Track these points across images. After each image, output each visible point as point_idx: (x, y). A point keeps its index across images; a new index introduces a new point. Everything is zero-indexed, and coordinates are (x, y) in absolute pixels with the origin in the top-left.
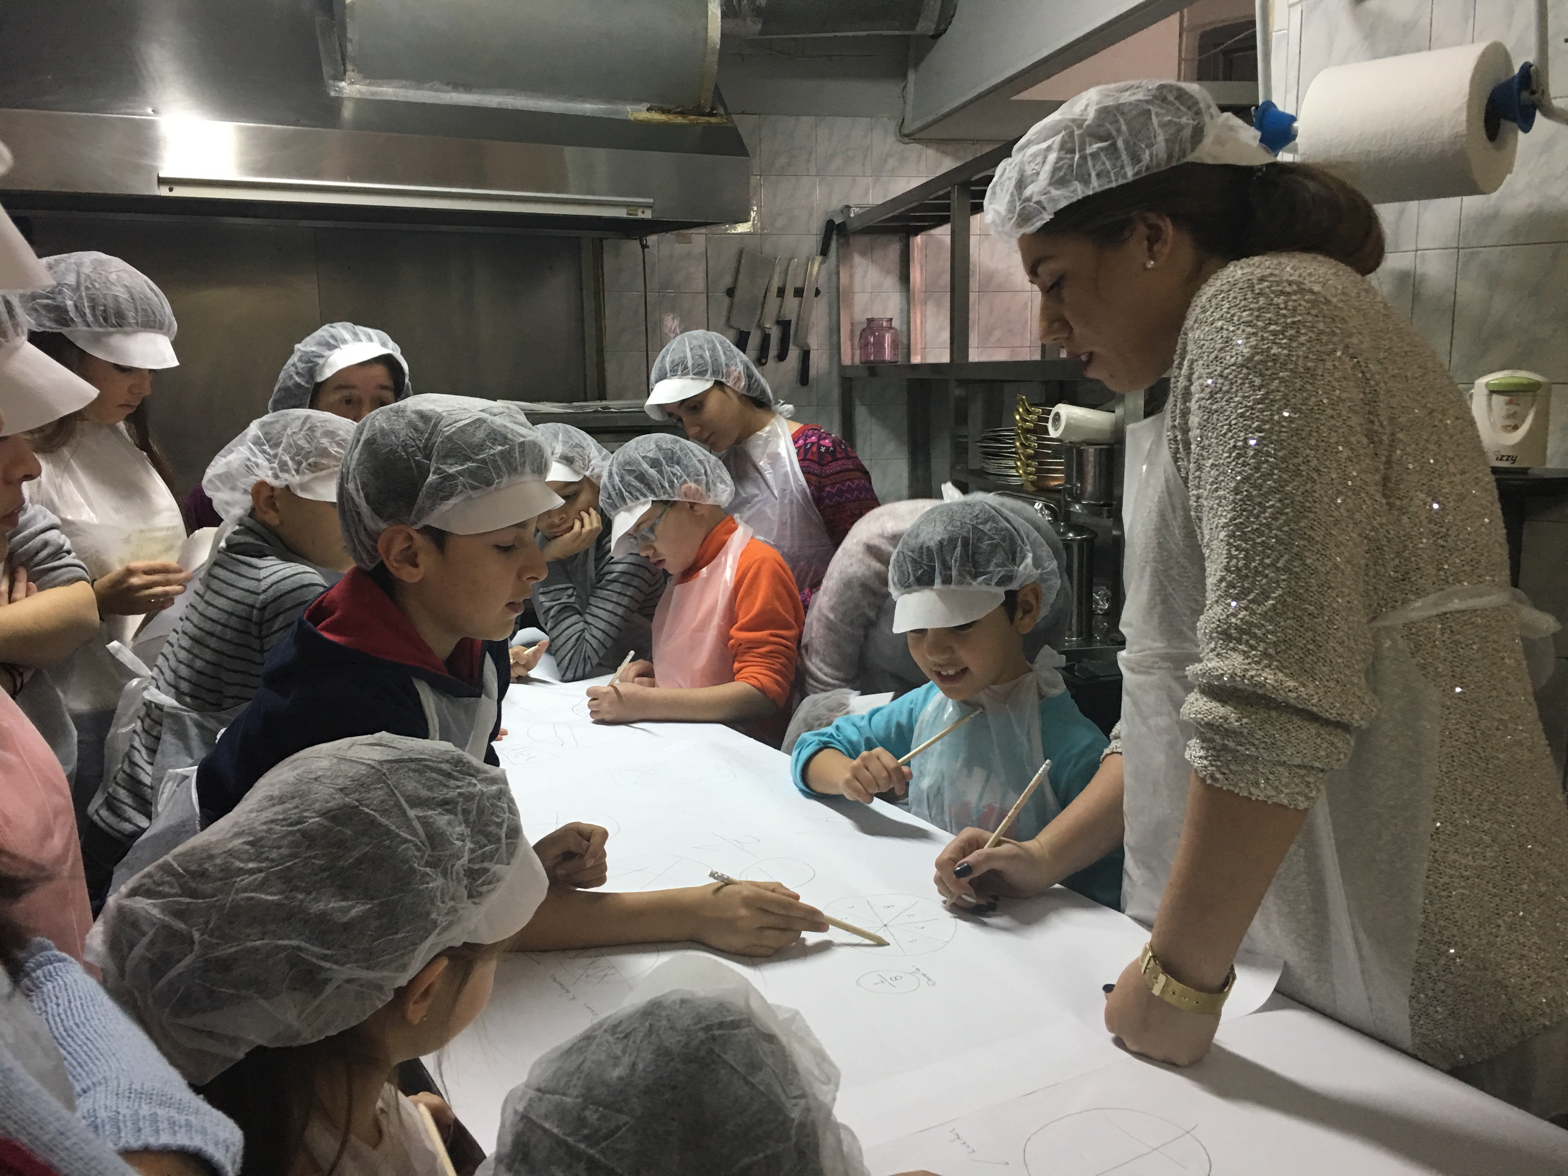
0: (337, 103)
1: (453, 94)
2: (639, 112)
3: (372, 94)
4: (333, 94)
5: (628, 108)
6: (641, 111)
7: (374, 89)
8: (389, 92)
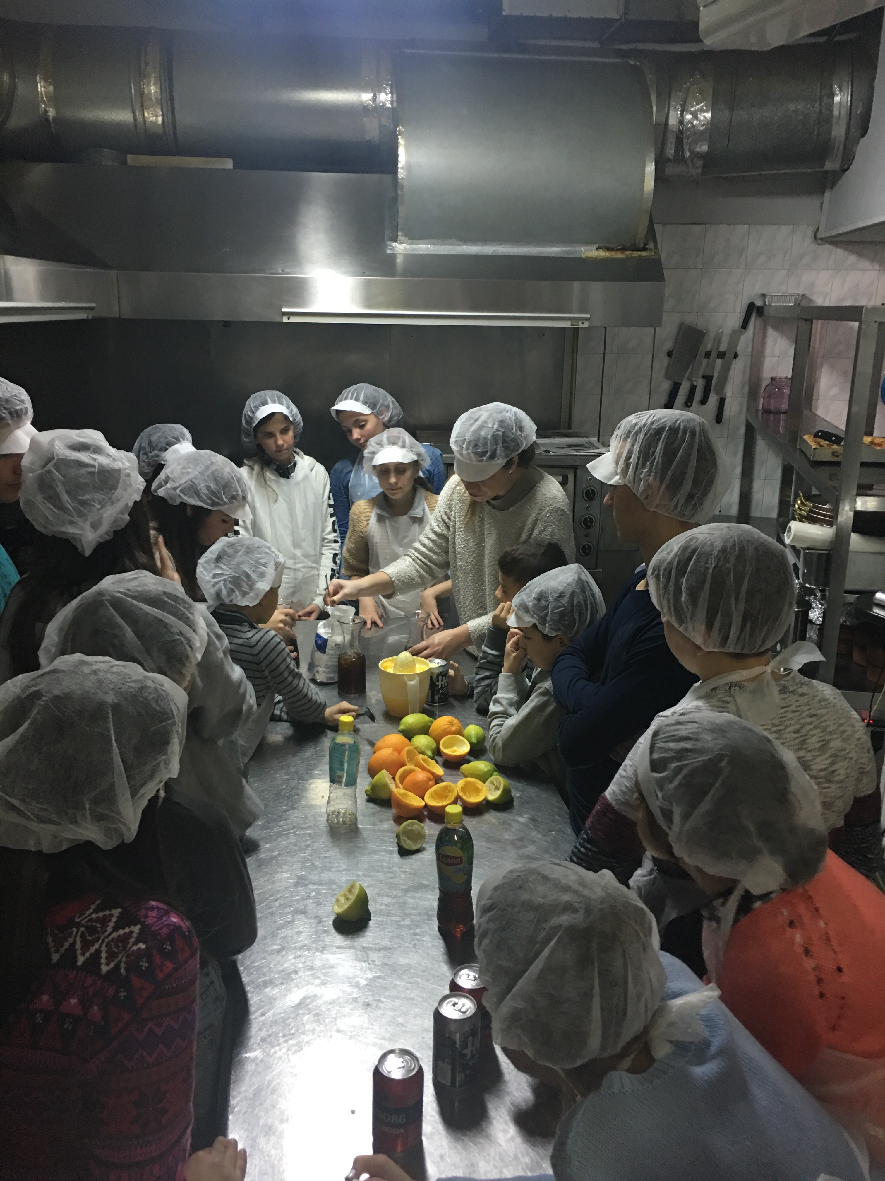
0: (393, 257)
1: (464, 247)
2: (590, 252)
3: (413, 250)
4: (389, 252)
5: (583, 249)
6: (592, 250)
7: (415, 246)
8: (424, 248)
